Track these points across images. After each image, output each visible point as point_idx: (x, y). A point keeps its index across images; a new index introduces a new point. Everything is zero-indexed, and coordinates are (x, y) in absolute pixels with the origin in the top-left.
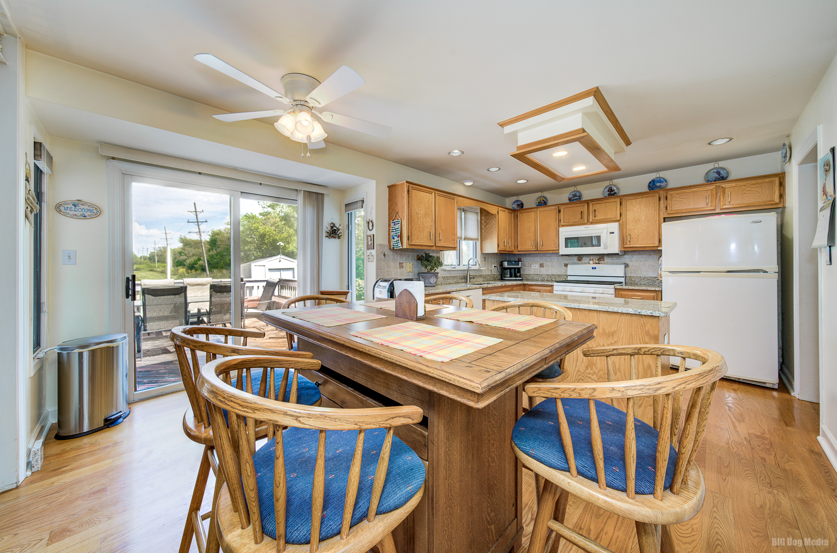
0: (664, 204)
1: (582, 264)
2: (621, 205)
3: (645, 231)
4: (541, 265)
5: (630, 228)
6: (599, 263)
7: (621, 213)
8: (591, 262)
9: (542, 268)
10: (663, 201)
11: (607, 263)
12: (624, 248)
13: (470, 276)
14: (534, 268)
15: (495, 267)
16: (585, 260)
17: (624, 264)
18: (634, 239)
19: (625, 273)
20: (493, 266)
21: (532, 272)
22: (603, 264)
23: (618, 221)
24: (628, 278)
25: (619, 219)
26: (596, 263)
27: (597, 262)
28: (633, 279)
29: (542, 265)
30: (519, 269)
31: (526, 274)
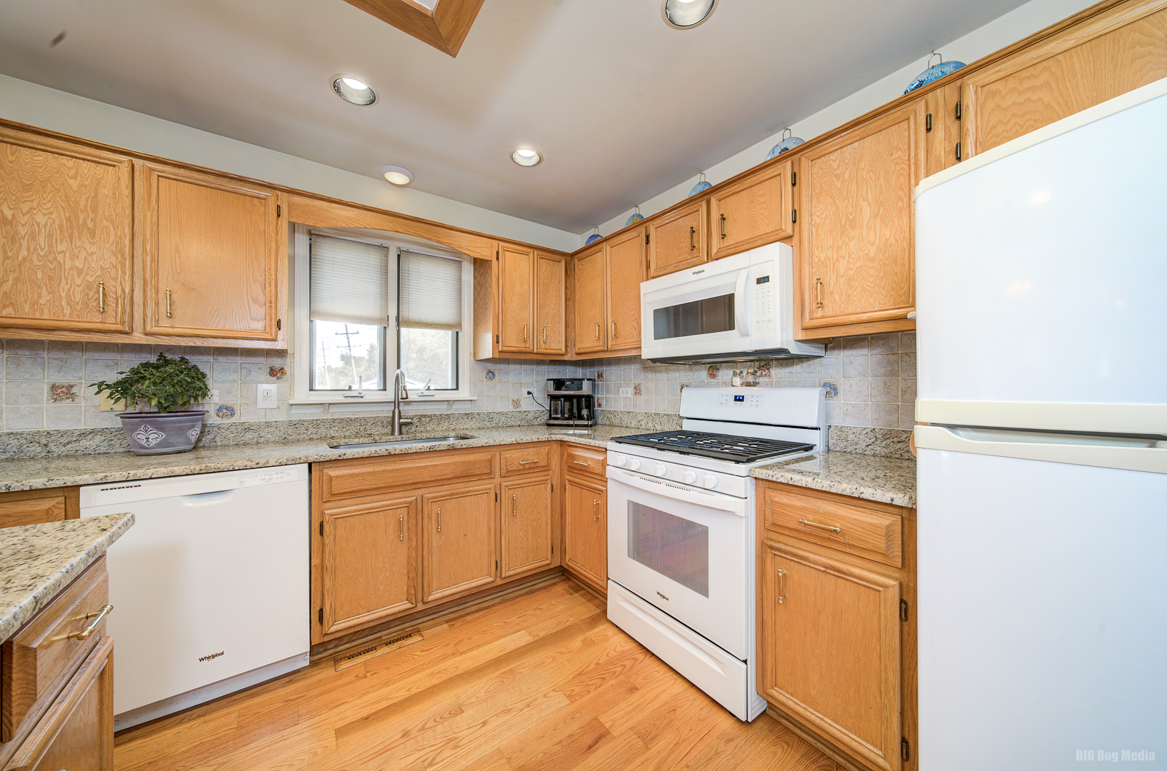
0: (948, 138)
1: (718, 385)
2: (794, 185)
3: (872, 260)
4: (635, 388)
5: (822, 256)
6: (755, 384)
7: (794, 212)
8: (737, 381)
9: (638, 397)
10: (946, 128)
11: (779, 385)
12: (805, 329)
13: (400, 417)
14: (625, 395)
15: (529, 393)
16: (725, 374)
17: (825, 385)
18: (837, 297)
19: (828, 416)
20: (525, 391)
21: (620, 407)
22: (767, 385)
23: (787, 239)
24: (833, 432)
25: (790, 232)
26: (748, 385)
27: (750, 379)
28: (851, 437)
29: (637, 390)
30: (589, 399)
31: (609, 412)
